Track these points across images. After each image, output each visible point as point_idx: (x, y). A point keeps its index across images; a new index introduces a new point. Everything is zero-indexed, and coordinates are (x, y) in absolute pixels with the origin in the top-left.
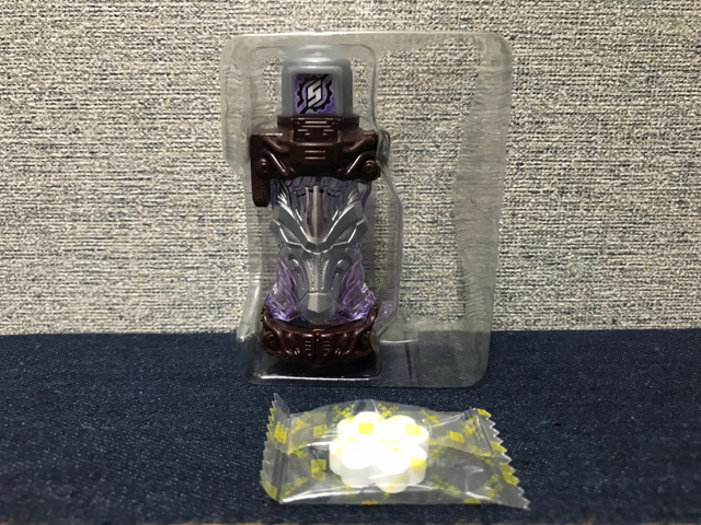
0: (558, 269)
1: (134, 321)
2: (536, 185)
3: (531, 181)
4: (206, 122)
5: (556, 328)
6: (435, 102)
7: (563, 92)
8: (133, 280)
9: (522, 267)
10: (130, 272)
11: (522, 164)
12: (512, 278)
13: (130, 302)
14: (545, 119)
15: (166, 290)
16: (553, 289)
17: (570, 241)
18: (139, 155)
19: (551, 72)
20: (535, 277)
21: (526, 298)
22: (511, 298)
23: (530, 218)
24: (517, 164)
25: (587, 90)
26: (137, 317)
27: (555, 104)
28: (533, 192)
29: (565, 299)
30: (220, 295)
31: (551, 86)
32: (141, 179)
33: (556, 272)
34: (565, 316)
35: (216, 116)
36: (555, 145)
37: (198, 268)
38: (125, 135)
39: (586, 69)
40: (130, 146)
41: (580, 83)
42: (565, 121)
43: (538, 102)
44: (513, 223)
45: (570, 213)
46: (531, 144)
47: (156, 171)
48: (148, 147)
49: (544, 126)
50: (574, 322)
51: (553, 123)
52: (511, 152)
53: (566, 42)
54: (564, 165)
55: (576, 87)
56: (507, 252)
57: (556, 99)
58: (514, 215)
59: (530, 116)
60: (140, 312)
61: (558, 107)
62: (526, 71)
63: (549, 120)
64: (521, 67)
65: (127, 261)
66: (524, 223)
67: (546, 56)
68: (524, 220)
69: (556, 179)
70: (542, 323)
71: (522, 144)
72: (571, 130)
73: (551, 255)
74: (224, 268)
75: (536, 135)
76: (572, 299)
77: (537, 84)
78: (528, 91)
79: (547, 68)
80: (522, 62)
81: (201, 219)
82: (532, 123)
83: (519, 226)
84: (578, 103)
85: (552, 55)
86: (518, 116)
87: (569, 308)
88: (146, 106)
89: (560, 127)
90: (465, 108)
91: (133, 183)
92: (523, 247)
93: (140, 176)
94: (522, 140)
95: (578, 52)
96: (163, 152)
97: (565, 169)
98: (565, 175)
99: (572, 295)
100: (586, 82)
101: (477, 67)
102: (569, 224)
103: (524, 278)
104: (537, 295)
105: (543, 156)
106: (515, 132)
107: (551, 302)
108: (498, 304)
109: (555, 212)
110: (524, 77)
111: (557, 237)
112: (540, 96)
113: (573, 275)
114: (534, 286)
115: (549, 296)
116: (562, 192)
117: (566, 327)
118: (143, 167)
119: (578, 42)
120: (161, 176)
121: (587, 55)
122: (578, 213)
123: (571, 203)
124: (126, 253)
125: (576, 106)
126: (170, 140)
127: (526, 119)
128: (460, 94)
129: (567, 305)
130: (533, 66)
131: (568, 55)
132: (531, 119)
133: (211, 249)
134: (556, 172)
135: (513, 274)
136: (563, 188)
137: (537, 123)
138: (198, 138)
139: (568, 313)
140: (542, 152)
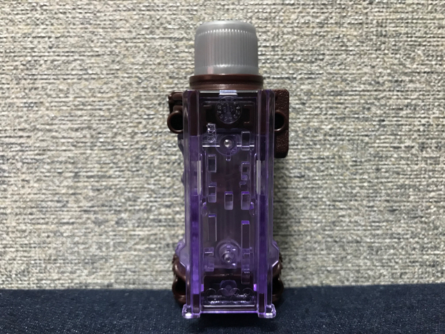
0: (421, 222)
1: (10, 277)
2: (397, 141)
3: (392, 137)
4: (84, 82)
5: (422, 281)
6: (300, 61)
7: (419, 52)
8: (11, 235)
9: (387, 221)
10: (8, 227)
11: (384, 121)
12: (378, 232)
13: (7, 257)
14: (404, 78)
15: (42, 245)
16: (417, 242)
17: (432, 194)
18: (20, 114)
19: (407, 33)
20: (400, 230)
21: (392, 251)
22: (377, 252)
23: (394, 172)
24: (380, 121)
25: (441, 50)
26: (14, 272)
27: (412, 63)
28: (394, 148)
29: (429, 252)
30: (94, 250)
31: (408, 47)
32: (21, 137)
33: (420, 226)
34: (429, 269)
35: (93, 76)
36: (414, 102)
37: (73, 223)
38: (7, 95)
39: (440, 31)
40: (11, 105)
41: (435, 44)
42: (423, 79)
43: (396, 62)
44: (377, 178)
45: (431, 167)
46: (391, 102)
47: (35, 129)
48: (29, 106)
49: (402, 84)
50: (439, 275)
51: (411, 81)
52: (373, 109)
53: (420, 6)
54: (423, 121)
55: (432, 48)
56: (373, 207)
57: (413, 59)
58: (378, 170)
59: (389, 75)
60: (17, 266)
61: (415, 66)
62: (384, 33)
63: (407, 79)
64: (379, 29)
65: (5, 217)
66: (388, 178)
67: (402, 19)
68: (387, 175)
69: (416, 135)
70: (408, 276)
71: (383, 102)
72: (428, 88)
73: (415, 209)
74: (98, 223)
75: (395, 93)
76: (437, 252)
77: (395, 45)
78: (386, 52)
79: (403, 30)
80: (379, 25)
81: (76, 175)
82: (391, 81)
83: (383, 180)
84: (434, 63)
85: (407, 19)
86: (378, 75)
87: (434, 261)
88: (28, 66)
89: (418, 85)
90: (329, 67)
91: (13, 140)
92: (388, 201)
93: (21, 133)
94: (382, 98)
95: (431, 16)
96: (43, 111)
97: (424, 125)
98: (424, 131)
99: (436, 248)
100: (440, 43)
101: (338, 29)
102: (430, 178)
103: (390, 232)
104: (402, 248)
105: (403, 113)
106: (376, 91)
107: (416, 255)
108: (365, 258)
109: (416, 167)
110: (383, 39)
111: (419, 190)
112: (398, 56)
113: (436, 228)
114: (399, 239)
115: (414, 249)
116: (423, 147)
117: (431, 280)
118: (24, 125)
119: (430, 7)
120: (40, 134)
121: (440, 19)
122: (438, 167)
123: (431, 158)
124: (4, 208)
125: (432, 65)
126: (49, 99)
127: (385, 78)
128: (324, 54)
129: (432, 258)
130: (390, 28)
131: (422, 19)
132: (390, 78)
133: (85, 204)
134: (416, 128)
135: (378, 228)
136: (423, 143)
137: (397, 81)
138: (76, 97)
139: (433, 266)
140: (402, 109)
